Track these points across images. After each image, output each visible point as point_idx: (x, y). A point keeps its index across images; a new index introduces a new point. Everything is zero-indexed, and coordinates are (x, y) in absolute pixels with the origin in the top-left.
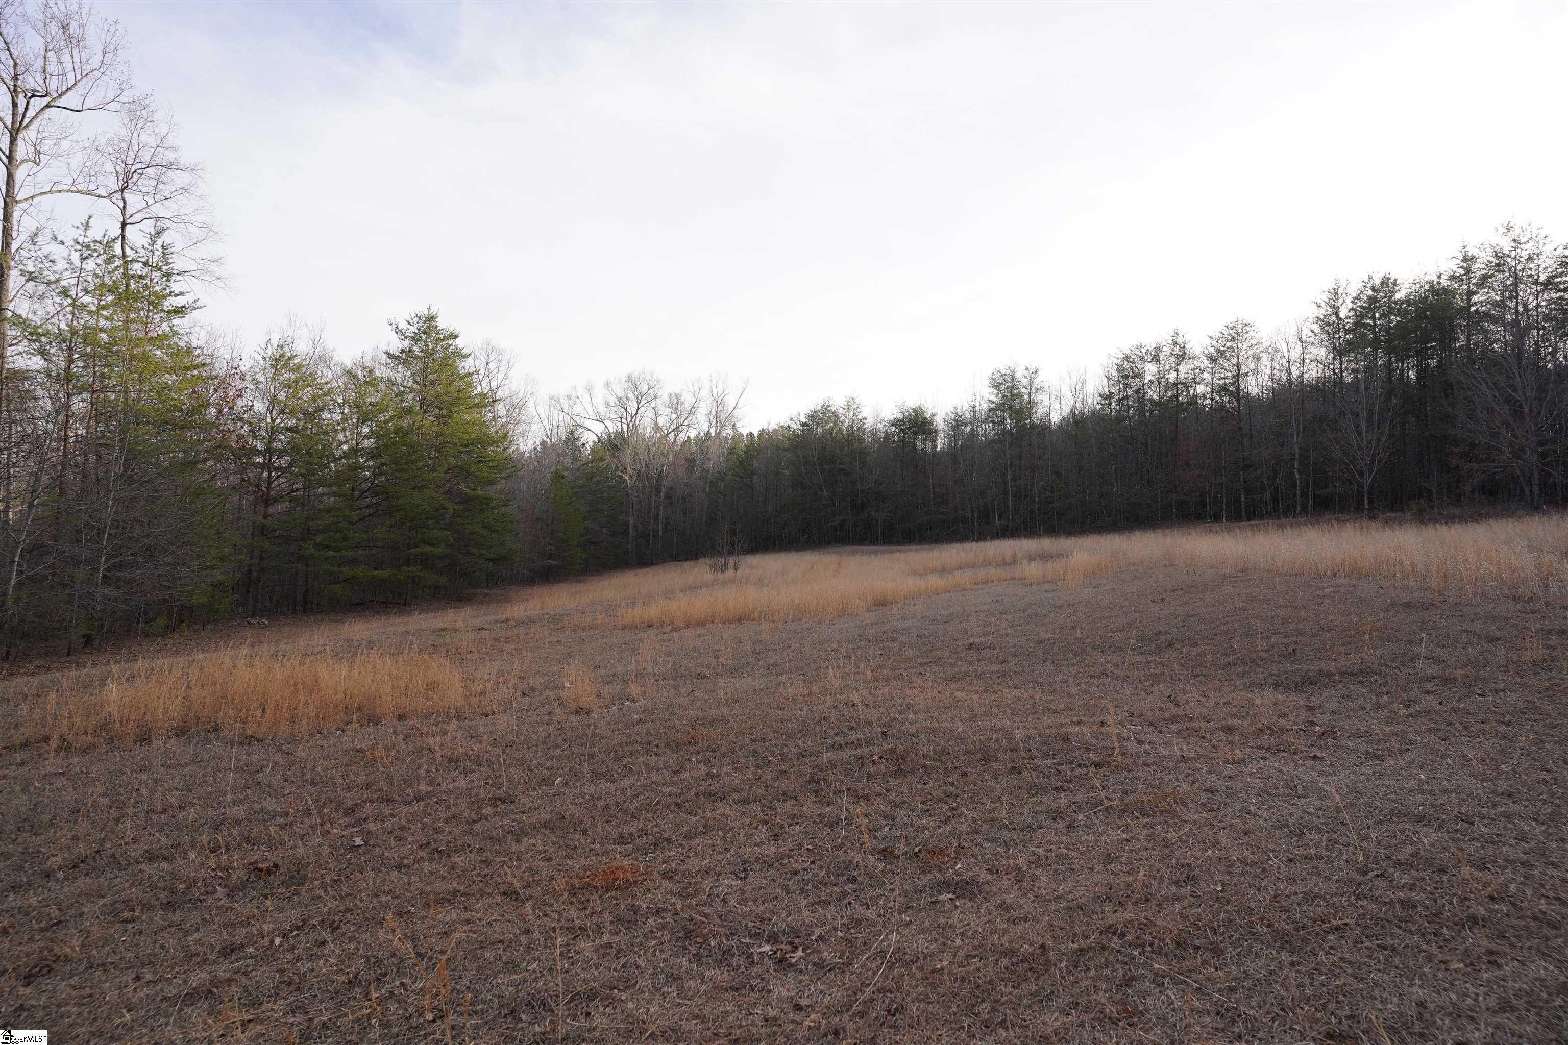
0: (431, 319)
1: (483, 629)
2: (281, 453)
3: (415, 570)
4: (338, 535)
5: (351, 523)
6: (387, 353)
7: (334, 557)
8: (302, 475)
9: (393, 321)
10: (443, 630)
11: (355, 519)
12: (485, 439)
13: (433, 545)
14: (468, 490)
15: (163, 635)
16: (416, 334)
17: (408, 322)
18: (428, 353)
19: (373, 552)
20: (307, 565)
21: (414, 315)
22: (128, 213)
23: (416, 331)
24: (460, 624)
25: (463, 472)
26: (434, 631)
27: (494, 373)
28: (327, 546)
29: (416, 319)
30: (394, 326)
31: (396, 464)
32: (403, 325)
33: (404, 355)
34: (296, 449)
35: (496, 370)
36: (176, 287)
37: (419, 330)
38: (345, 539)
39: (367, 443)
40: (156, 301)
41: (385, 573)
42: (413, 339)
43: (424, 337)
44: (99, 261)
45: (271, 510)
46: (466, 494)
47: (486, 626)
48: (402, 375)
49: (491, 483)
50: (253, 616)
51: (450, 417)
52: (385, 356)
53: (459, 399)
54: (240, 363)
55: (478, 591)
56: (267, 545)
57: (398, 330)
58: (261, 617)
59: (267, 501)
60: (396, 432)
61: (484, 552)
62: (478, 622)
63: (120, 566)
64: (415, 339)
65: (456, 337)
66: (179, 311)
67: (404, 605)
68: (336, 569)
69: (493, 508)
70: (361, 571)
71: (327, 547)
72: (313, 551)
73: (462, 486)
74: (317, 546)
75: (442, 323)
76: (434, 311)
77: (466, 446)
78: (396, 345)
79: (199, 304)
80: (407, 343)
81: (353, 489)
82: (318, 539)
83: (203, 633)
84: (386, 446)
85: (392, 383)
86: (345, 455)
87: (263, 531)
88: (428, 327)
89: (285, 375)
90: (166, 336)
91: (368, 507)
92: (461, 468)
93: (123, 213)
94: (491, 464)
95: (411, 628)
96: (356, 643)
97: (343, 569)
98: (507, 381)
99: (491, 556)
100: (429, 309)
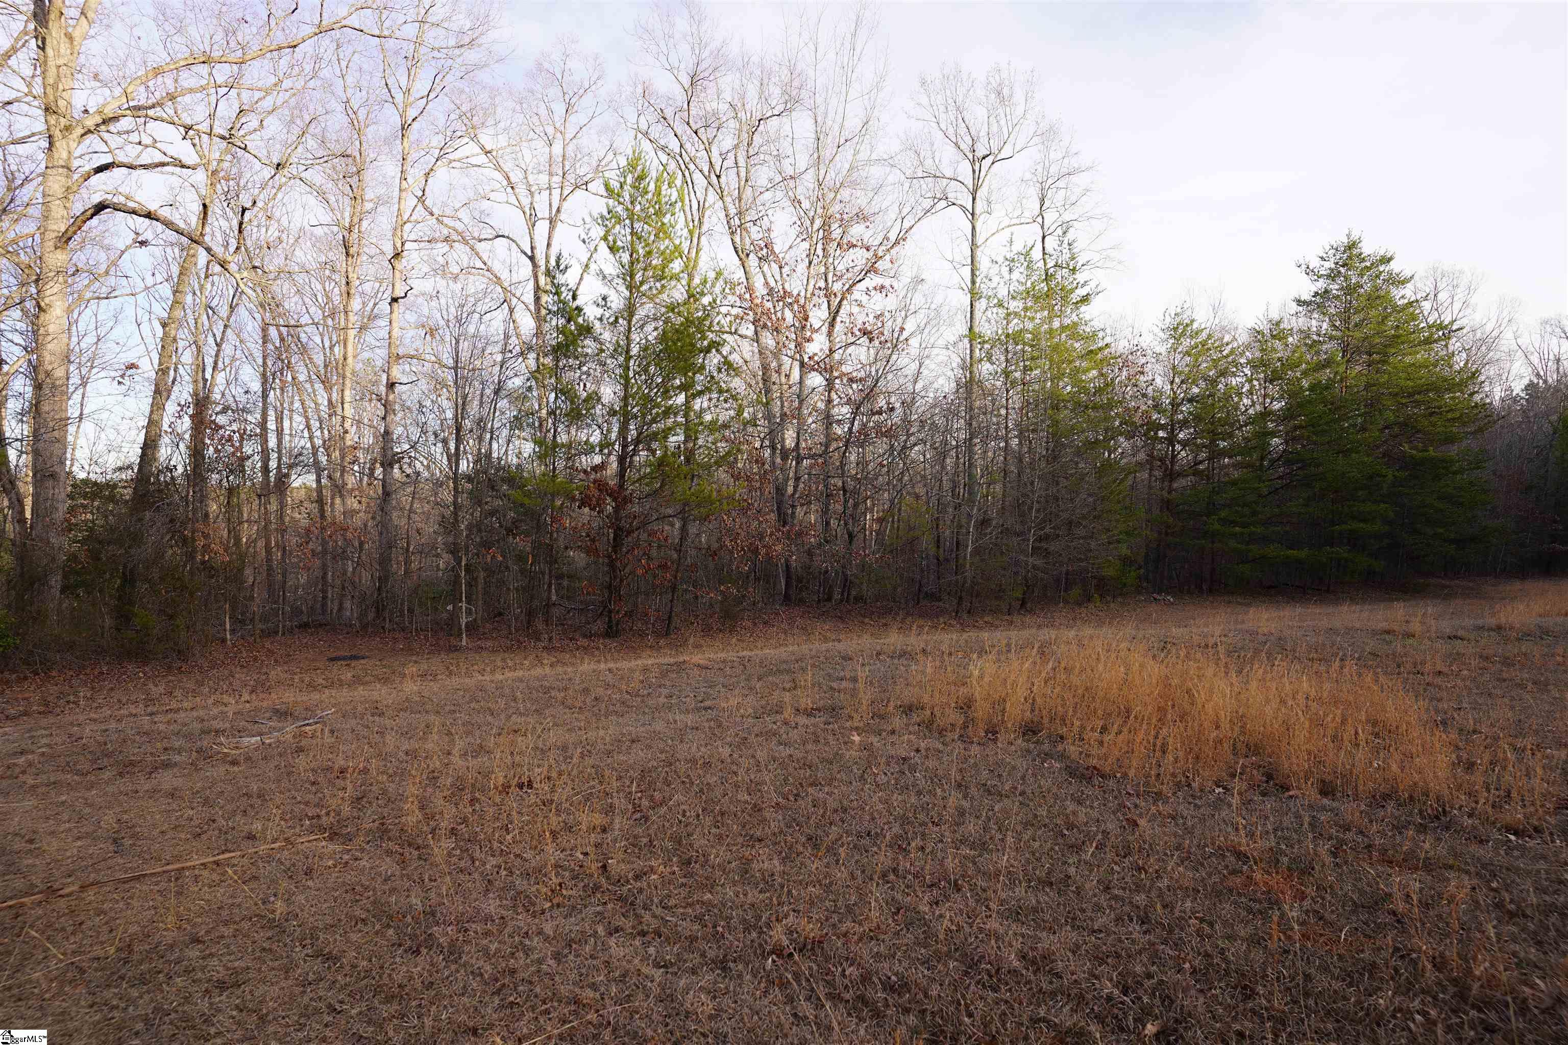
0: (1352, 246)
1: (1456, 637)
2: (1184, 424)
3: (1342, 551)
4: (1246, 510)
5: (1260, 496)
6: (1300, 302)
7: (1242, 534)
8: (1205, 447)
9: (1301, 261)
10: (1388, 632)
11: (1265, 491)
12: (1440, 383)
13: (1364, 521)
14: (1414, 452)
15: (1080, 605)
16: (1332, 270)
17: (1322, 258)
18: (1350, 290)
19: (1288, 528)
20: (1213, 542)
21: (1328, 247)
22: (1046, 227)
23: (1333, 266)
24: (1416, 626)
25: (1407, 428)
26: (1374, 633)
27: (1445, 305)
28: (1232, 522)
29: (1333, 251)
30: (1304, 267)
31: (1313, 426)
32: (1315, 263)
33: (1318, 299)
34: (1198, 418)
35: (1450, 300)
36: (1080, 277)
37: (1337, 263)
38: (1254, 513)
39: (1277, 406)
40: (1066, 293)
41: (1303, 554)
42: (1328, 276)
43: (1342, 270)
44: (1022, 270)
45: (1175, 485)
46: (1412, 457)
47: (1460, 633)
48: (1318, 324)
49: (1450, 440)
50: (1159, 593)
51: (1384, 362)
52: (1294, 304)
53: (1398, 337)
54: (1140, 339)
55: (1433, 581)
56: (1171, 520)
57: (1309, 271)
58: (1168, 594)
59: (1171, 475)
60: (1312, 388)
61: (1441, 530)
62: (1446, 626)
63: (1046, 538)
64: (1332, 276)
65: (1389, 260)
66: (1085, 299)
67: (1328, 591)
68: (1244, 547)
69: (1455, 473)
70: (1273, 550)
71: (1234, 523)
72: (1217, 526)
73: (1406, 447)
74: (1224, 521)
75: (1368, 248)
76: (1355, 236)
77: (1410, 395)
78: (1307, 288)
79: (1099, 289)
80: (1321, 284)
81: (1262, 459)
82: (1223, 514)
83: (1112, 605)
84: (1300, 405)
85: (1305, 334)
86: (1251, 421)
87: (1167, 505)
88: (1350, 258)
89: (1186, 343)
90: (1075, 325)
91: (1280, 478)
92: (1404, 425)
93: (1042, 227)
94: (1450, 416)
95: (1337, 623)
96: (1261, 638)
97: (1251, 547)
98: (1469, 311)
99: (1452, 536)
100: (1348, 236)
